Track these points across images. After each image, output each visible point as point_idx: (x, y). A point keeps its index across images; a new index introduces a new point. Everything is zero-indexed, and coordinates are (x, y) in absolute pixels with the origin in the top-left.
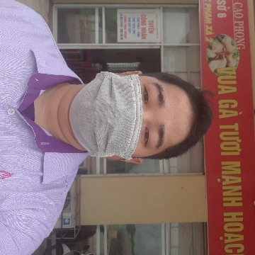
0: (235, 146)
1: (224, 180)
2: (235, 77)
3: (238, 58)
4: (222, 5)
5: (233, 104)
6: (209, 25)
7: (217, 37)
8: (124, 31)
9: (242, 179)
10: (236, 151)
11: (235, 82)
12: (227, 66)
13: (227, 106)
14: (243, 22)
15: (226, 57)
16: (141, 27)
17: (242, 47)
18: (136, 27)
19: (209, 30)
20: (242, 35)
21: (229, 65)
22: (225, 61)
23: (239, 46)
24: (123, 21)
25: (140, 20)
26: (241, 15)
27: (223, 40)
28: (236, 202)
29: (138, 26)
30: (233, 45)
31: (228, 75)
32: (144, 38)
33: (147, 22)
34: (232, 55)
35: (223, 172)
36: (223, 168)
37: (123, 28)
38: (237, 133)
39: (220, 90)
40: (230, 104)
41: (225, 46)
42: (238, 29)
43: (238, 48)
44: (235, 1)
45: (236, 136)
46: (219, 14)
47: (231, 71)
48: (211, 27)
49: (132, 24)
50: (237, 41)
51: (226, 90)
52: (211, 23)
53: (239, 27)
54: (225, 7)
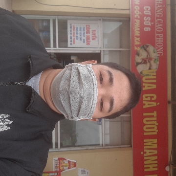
0: (154, 128)
1: (146, 153)
2: (155, 77)
3: (158, 63)
5: (153, 97)
7: (143, 47)
8: (73, 38)
9: (158, 151)
10: (155, 131)
11: (155, 81)
13: (149, 99)
14: (162, 35)
15: (149, 62)
16: (86, 35)
17: (161, 54)
18: (82, 35)
19: (137, 41)
20: (161, 45)
21: (151, 68)
22: (148, 64)
24: (72, 30)
25: (85, 29)
26: (161, 29)
27: (148, 49)
28: (153, 167)
29: (84, 34)
30: (154, 52)
31: (150, 75)
32: (88, 44)
33: (91, 31)
34: (153, 60)
35: (145, 147)
36: (145, 144)
37: (72, 36)
38: (156, 119)
39: (144, 87)
40: (151, 97)
41: (148, 53)
42: (158, 40)
43: (158, 55)
44: (157, 18)
45: (154, 121)
46: (145, 28)
47: (153, 72)
48: (139, 38)
49: (79, 32)
50: (157, 49)
51: (148, 86)
52: (139, 35)
53: (160, 39)
54: (150, 22)
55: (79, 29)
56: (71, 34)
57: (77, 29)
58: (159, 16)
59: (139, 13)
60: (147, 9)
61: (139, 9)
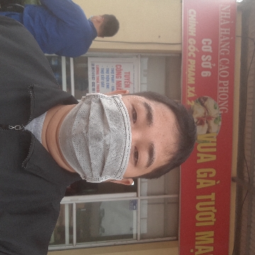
0: (210, 216)
1: (197, 250)
2: (215, 144)
3: (220, 123)
4: (207, 61)
5: (212, 173)
6: (191, 86)
7: (199, 100)
8: (96, 84)
9: (214, 248)
10: (211, 221)
11: (215, 150)
12: (208, 132)
13: (205, 175)
14: (228, 82)
15: (207, 122)
17: (224, 110)
18: (110, 80)
19: (191, 91)
20: (226, 97)
21: (210, 131)
22: (206, 126)
23: (221, 110)
24: (95, 72)
25: (115, 71)
26: (226, 74)
27: (206, 103)
29: (113, 78)
30: (216, 108)
31: (208, 142)
33: (123, 75)
34: (214, 119)
35: (197, 243)
36: (197, 238)
37: (95, 81)
38: (213, 203)
39: (199, 158)
40: (209, 173)
41: (207, 109)
42: (222, 90)
43: (220, 112)
44: (221, 57)
45: (212, 206)
46: (203, 73)
47: (212, 137)
48: (194, 88)
49: (105, 76)
50: (220, 104)
51: (205, 158)
52: (194, 83)
53: (224, 88)
54: (210, 63)
55: (105, 71)
56: (93, 78)
57: (102, 71)
58: (223, 54)
59: (195, 49)
60: (207, 43)
61: (195, 42)
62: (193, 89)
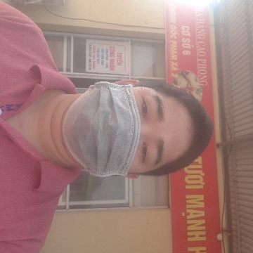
0: (199, 179)
1: (189, 214)
3: (202, 94)
6: (175, 61)
7: (182, 73)
8: (92, 61)
9: (205, 213)
10: (200, 184)
14: (205, 60)
16: (109, 58)
17: (204, 83)
18: (105, 58)
19: (175, 66)
20: (204, 72)
23: (201, 83)
24: (92, 51)
25: (109, 51)
26: (204, 54)
27: (188, 76)
28: (200, 236)
29: (107, 58)
30: (197, 81)
33: (116, 54)
34: (196, 90)
35: (188, 206)
36: (187, 202)
37: (92, 58)
41: (189, 82)
43: (201, 85)
44: (199, 40)
46: (184, 52)
49: (100, 55)
50: (200, 77)
52: (176, 59)
53: (202, 65)
54: (189, 45)
55: (100, 51)
56: (90, 56)
57: (98, 51)
58: (200, 38)
59: (176, 33)
61: (176, 28)
62: (176, 64)
